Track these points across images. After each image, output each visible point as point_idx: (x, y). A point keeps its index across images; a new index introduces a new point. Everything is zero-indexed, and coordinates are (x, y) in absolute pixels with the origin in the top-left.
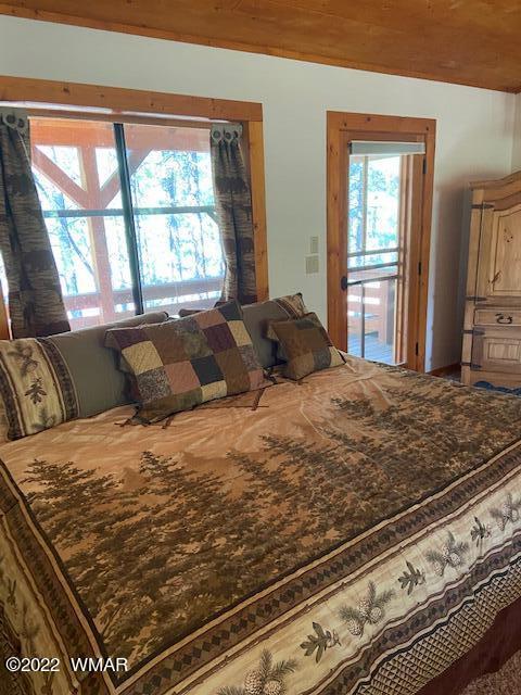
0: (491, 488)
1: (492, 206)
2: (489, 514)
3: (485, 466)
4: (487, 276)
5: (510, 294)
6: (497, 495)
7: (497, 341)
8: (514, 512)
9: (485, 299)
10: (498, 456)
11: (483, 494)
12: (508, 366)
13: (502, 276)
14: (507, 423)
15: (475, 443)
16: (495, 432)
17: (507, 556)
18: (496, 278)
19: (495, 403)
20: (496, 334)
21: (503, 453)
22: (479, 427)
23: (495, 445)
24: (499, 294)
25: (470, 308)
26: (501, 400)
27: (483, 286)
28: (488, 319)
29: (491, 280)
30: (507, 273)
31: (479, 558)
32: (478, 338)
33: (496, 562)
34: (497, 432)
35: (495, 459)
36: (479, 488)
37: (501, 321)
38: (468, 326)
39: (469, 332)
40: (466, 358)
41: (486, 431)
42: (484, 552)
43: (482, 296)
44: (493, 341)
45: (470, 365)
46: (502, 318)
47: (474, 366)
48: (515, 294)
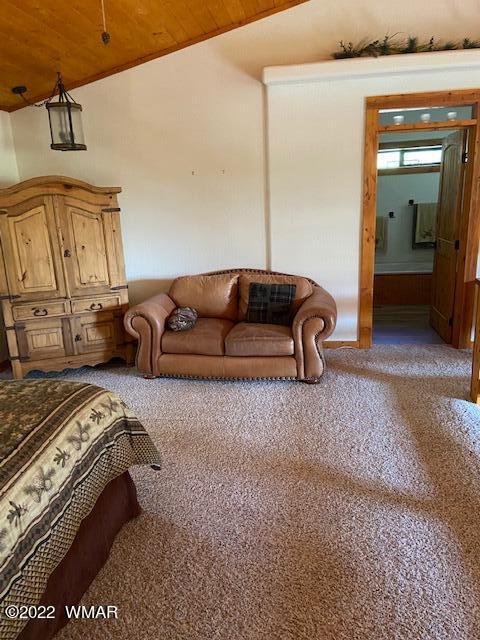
0: (23, 469)
1: (5, 213)
2: (23, 493)
3: (15, 451)
4: (17, 276)
5: (39, 289)
6: (29, 472)
7: (38, 332)
8: (47, 482)
9: (19, 297)
10: (28, 438)
11: (16, 477)
12: (52, 352)
13: (29, 275)
14: (35, 406)
15: (6, 433)
16: (25, 417)
17: (47, 522)
18: (24, 277)
19: (26, 391)
20: (35, 326)
21: (32, 434)
22: (11, 416)
23: (25, 429)
24: (30, 291)
25: (7, 306)
26: (31, 386)
27: (15, 286)
28: (25, 314)
29: (21, 279)
30: (33, 272)
31: (21, 536)
32: (20, 333)
33: (38, 531)
34: (27, 416)
35: (25, 441)
36: (11, 474)
37: (39, 314)
38: (9, 322)
39: (10, 328)
40: (14, 352)
41: (17, 419)
42: (24, 528)
43: (16, 294)
44: (34, 333)
45: (19, 358)
46: (38, 311)
47: (23, 359)
48: (44, 289)
